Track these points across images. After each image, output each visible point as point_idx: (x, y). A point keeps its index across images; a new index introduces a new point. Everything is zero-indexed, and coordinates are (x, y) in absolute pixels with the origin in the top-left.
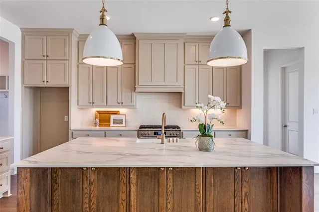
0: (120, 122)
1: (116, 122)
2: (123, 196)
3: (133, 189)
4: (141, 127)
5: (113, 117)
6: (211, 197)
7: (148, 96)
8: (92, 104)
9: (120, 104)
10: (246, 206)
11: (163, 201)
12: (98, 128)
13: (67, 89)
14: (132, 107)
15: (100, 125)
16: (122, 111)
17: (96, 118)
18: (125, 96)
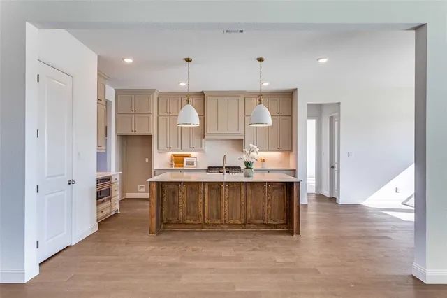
0: (192, 163)
1: (188, 163)
2: (201, 201)
3: (206, 196)
4: (209, 167)
5: (186, 159)
6: (249, 202)
7: (215, 142)
8: (169, 149)
9: (192, 149)
10: (270, 207)
11: (223, 204)
12: (173, 168)
13: (150, 137)
14: (202, 151)
15: (175, 166)
16: (194, 154)
17: (172, 160)
18: (197, 142)
